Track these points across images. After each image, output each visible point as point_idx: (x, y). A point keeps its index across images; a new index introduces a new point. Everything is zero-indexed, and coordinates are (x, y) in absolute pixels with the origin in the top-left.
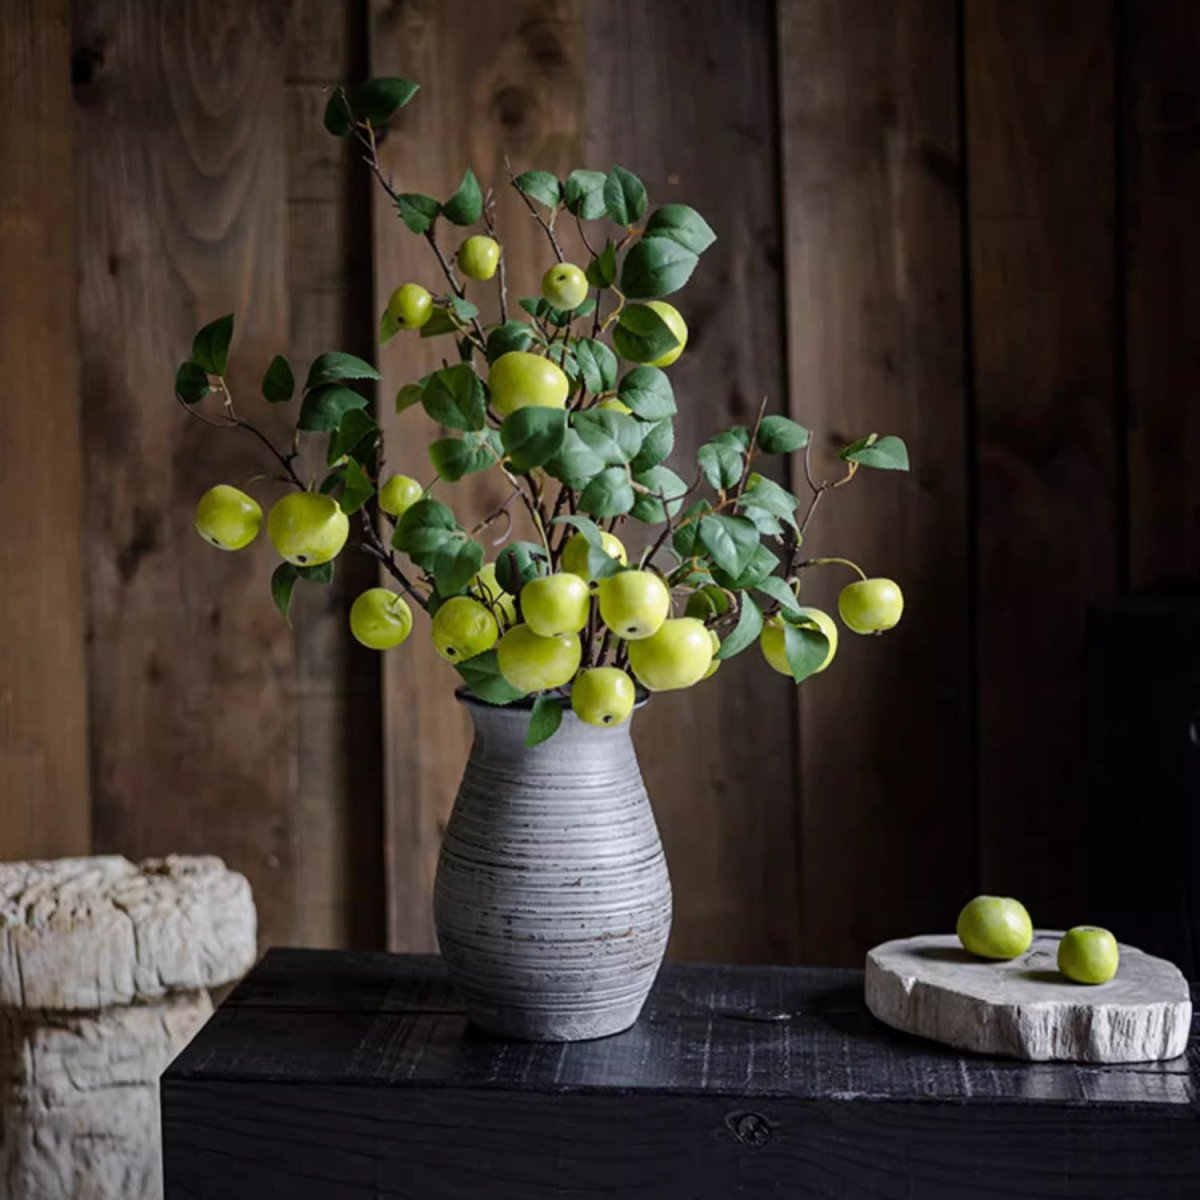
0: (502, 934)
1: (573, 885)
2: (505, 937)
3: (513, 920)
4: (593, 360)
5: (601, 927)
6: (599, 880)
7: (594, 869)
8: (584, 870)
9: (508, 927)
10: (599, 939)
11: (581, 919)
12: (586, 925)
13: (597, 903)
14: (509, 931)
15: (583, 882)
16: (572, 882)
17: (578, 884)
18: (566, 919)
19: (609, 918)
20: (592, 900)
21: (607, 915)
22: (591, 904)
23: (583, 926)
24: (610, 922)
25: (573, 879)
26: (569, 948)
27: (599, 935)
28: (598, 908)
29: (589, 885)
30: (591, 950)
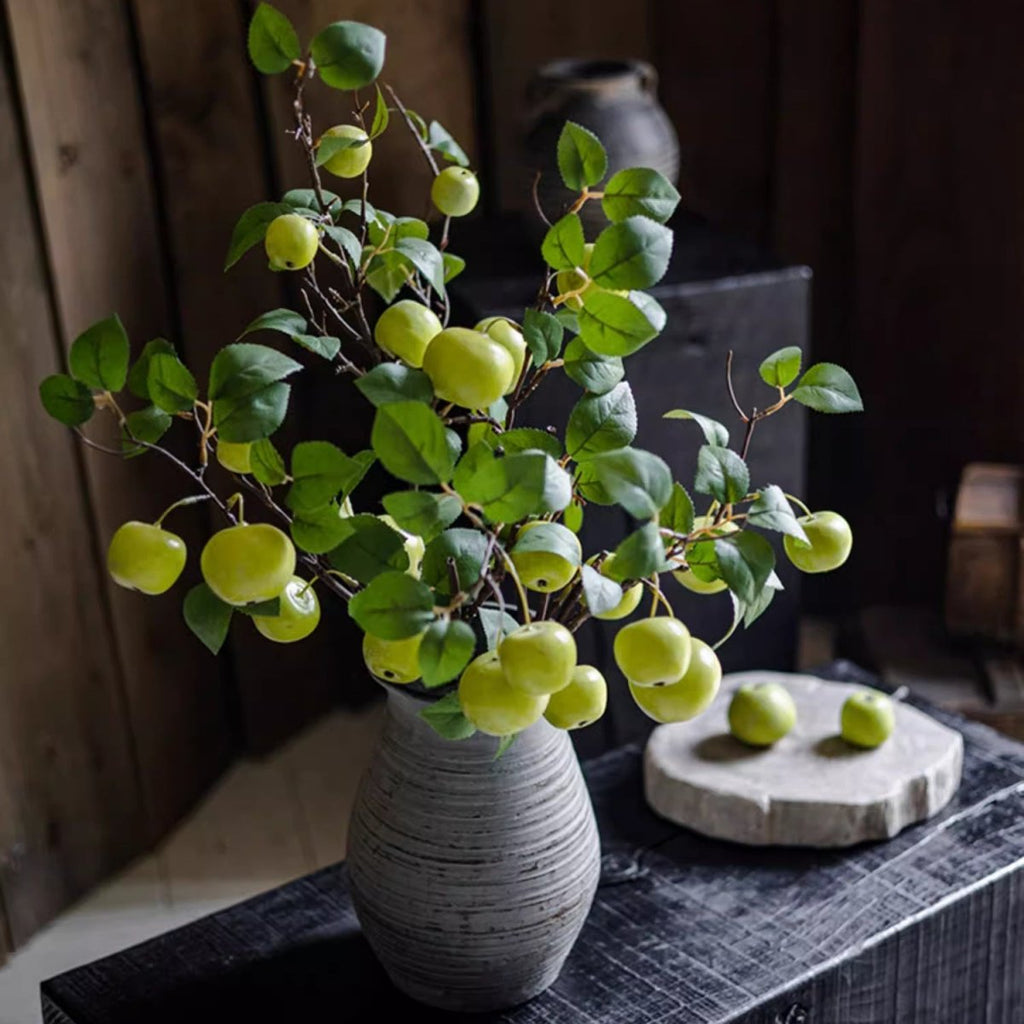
0: (458, 929)
1: (530, 870)
2: (461, 932)
3: (470, 916)
4: (540, 333)
5: (557, 905)
6: (554, 858)
7: (549, 848)
8: (539, 852)
9: (464, 923)
10: (557, 916)
11: (541, 902)
12: (545, 907)
13: (554, 882)
14: (467, 926)
15: (539, 866)
16: (530, 867)
17: (535, 868)
18: (526, 906)
19: (564, 893)
20: (548, 881)
21: (562, 891)
22: (547, 885)
23: (542, 909)
24: (565, 896)
25: (530, 864)
26: (528, 932)
27: (556, 912)
28: (554, 887)
29: (545, 866)
30: (549, 928)
